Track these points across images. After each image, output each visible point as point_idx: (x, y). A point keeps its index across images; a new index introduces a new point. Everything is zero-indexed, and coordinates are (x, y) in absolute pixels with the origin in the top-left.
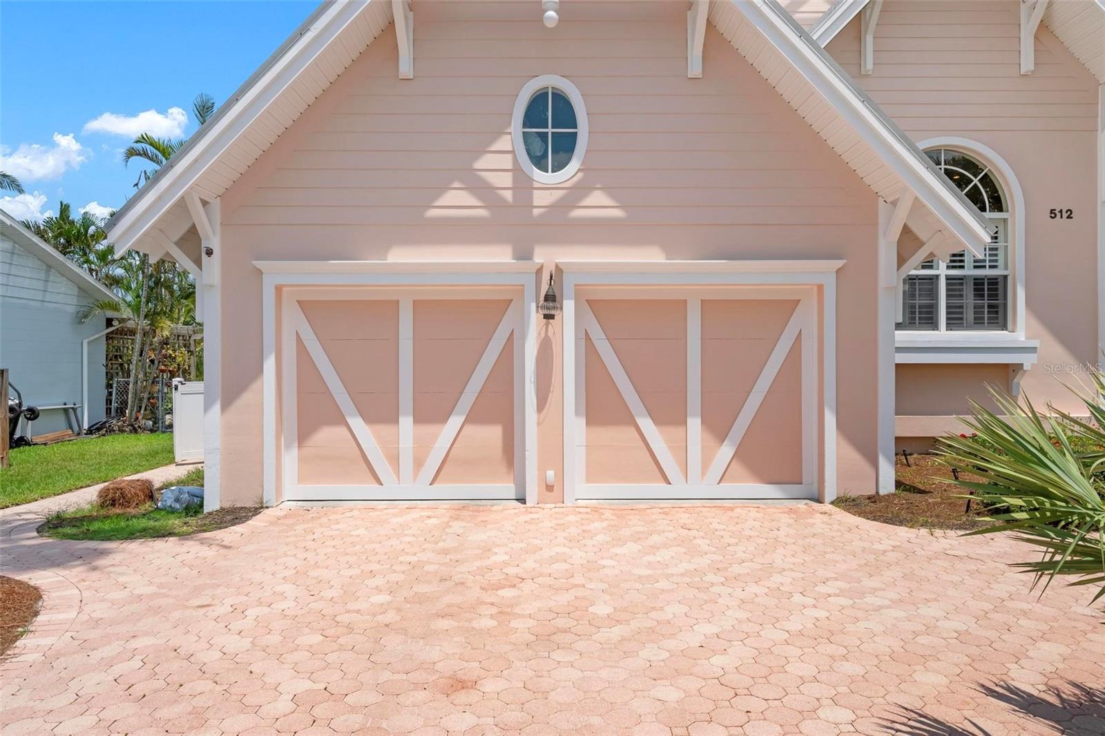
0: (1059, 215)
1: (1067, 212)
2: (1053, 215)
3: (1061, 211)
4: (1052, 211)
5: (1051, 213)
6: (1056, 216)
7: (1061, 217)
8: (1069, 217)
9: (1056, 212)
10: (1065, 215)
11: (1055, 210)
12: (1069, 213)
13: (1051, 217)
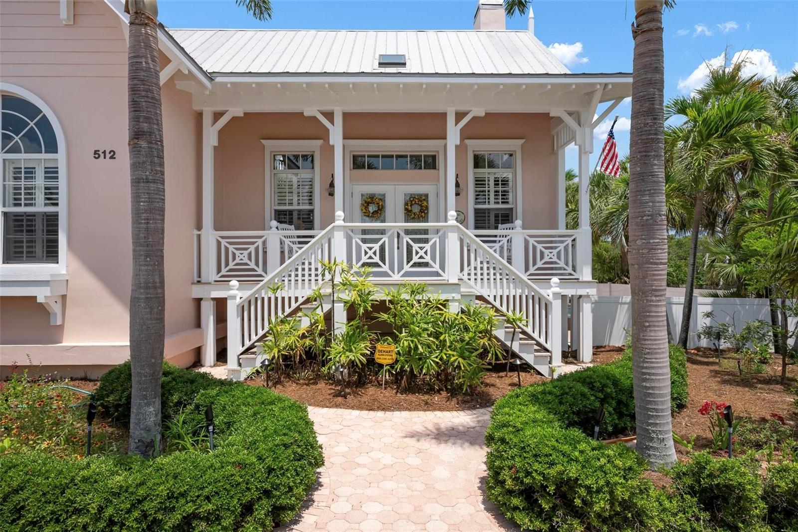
0: (102, 155)
1: (110, 153)
2: (97, 156)
3: (104, 152)
4: (96, 152)
5: (95, 153)
6: (99, 156)
7: (105, 158)
8: (112, 157)
9: (100, 153)
10: (108, 156)
11: (99, 151)
12: (112, 153)
13: (95, 157)
